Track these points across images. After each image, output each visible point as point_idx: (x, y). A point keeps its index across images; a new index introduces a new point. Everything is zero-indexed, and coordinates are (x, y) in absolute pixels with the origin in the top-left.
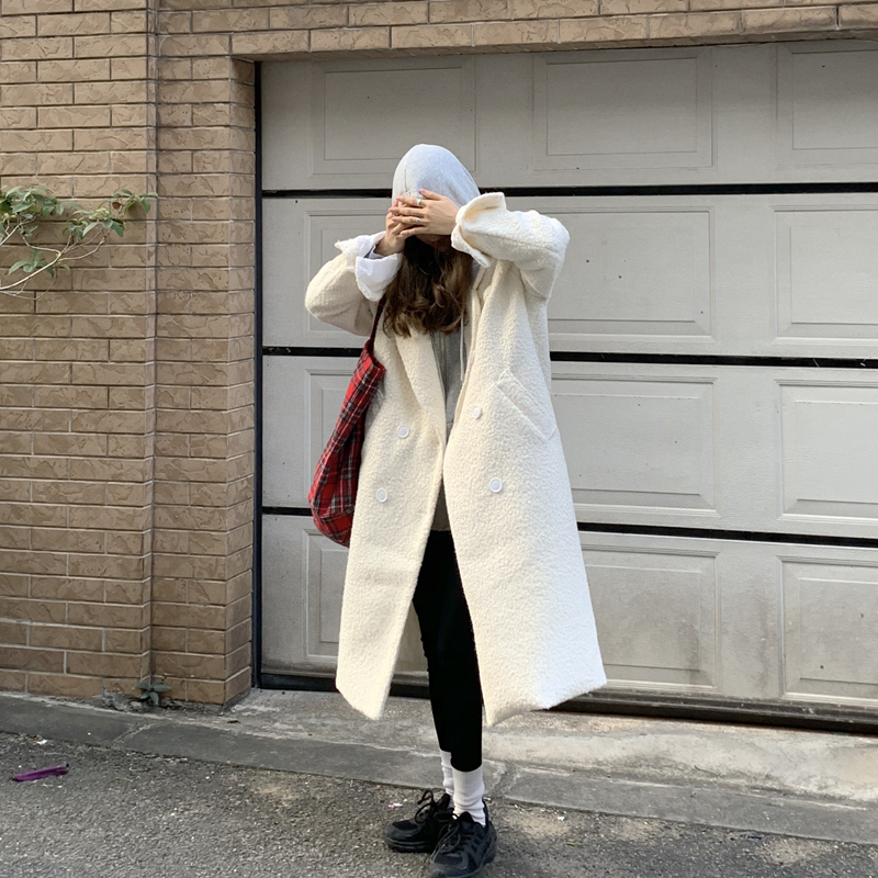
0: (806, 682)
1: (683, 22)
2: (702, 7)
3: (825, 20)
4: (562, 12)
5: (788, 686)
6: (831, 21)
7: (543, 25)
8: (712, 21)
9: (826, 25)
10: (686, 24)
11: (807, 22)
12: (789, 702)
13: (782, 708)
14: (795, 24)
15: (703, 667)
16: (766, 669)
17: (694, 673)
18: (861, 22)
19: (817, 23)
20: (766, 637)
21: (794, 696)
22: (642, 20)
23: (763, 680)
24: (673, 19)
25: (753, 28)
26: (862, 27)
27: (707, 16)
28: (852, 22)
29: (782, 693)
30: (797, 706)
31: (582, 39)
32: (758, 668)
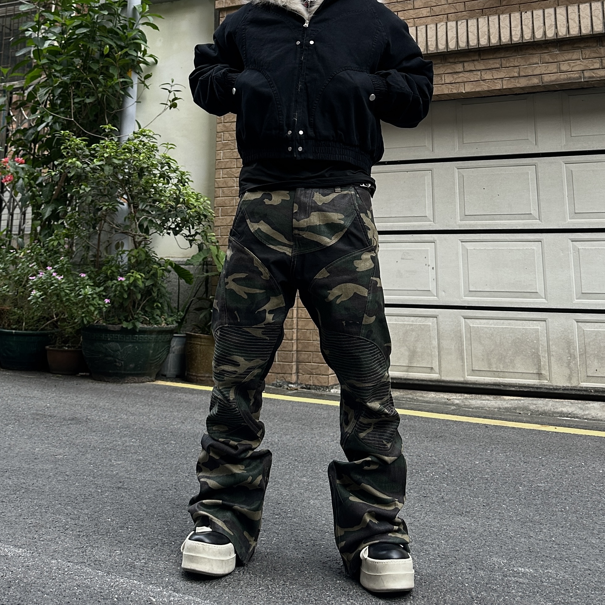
0: (589, 378)
1: (517, 81)
2: (524, 75)
3: (577, 77)
4: (465, 80)
5: (582, 380)
6: (580, 78)
7: (458, 85)
8: (529, 80)
9: (578, 79)
10: (518, 82)
11: (570, 78)
12: (582, 387)
13: (580, 390)
14: (564, 80)
15: (543, 372)
16: (571, 372)
17: (539, 375)
18: (593, 77)
19: (574, 79)
20: (570, 357)
21: (584, 385)
22: (500, 82)
23: (570, 378)
24: (512, 80)
25: (547, 82)
26: (594, 79)
27: (527, 78)
28: (590, 77)
29: (579, 383)
30: (586, 389)
31: (474, 90)
32: (567, 372)
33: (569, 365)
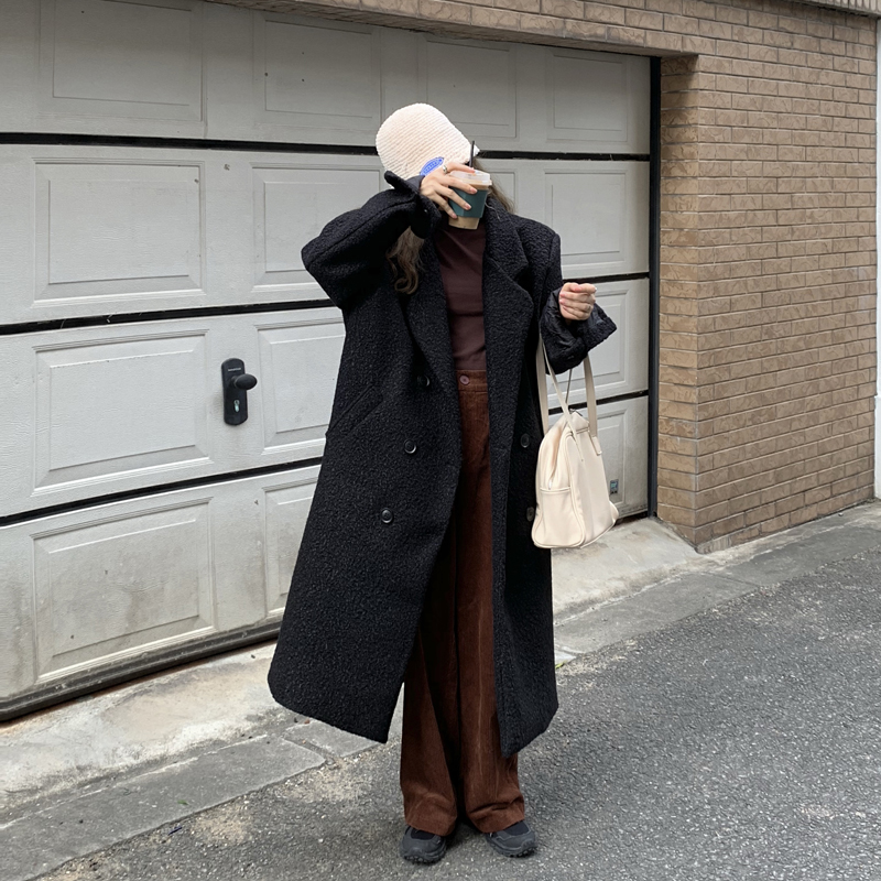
0: (58, 659)
5: (42, 668)
12: (43, 685)
13: (36, 695)
16: (21, 659)
20: (20, 625)
21: (47, 677)
23: (18, 672)
29: (36, 678)
30: (51, 686)
32: (13, 660)
33: (16, 644)
